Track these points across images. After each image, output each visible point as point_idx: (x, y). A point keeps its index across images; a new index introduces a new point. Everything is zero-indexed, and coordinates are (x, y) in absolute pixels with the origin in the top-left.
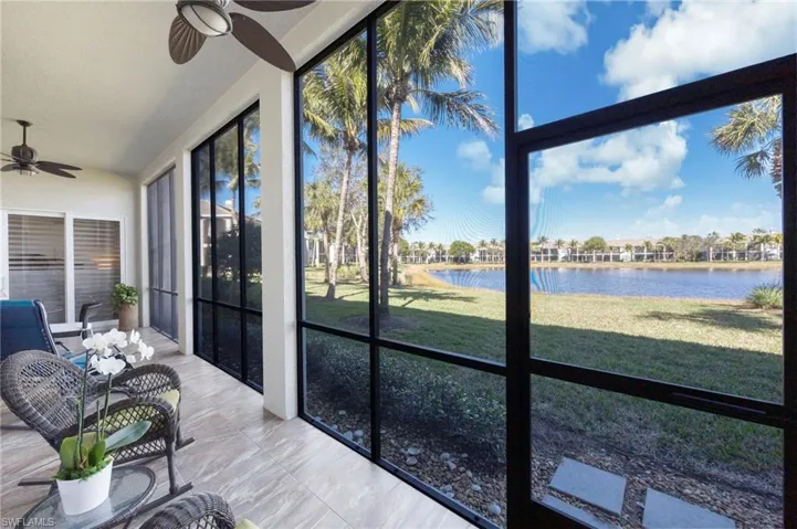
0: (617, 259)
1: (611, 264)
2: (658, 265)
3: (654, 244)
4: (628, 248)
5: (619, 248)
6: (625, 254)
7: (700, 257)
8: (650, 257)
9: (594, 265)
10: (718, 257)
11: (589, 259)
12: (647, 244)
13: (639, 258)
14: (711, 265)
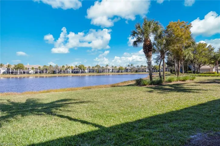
0: (28, 73)
1: (26, 75)
2: (42, 75)
3: (41, 67)
4: (33, 68)
5: (29, 69)
6: (31, 71)
7: (54, 72)
8: (40, 72)
9: (18, 76)
10: (59, 73)
11: (16, 73)
12: (39, 67)
13: (36, 73)
14: (57, 75)
